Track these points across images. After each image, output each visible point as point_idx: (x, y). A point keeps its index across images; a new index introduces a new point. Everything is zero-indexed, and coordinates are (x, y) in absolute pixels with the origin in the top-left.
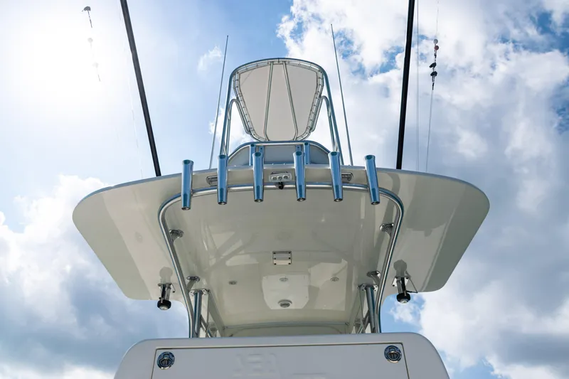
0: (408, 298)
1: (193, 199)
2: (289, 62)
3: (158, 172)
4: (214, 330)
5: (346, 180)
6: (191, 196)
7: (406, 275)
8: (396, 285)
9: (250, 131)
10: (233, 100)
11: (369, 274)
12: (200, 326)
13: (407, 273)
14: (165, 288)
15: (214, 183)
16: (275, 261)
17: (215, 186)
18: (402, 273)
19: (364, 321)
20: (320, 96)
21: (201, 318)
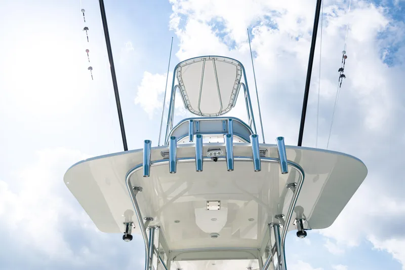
0: (305, 234)
1: (151, 168)
2: (217, 59)
3: (126, 148)
4: (162, 253)
5: (262, 154)
6: (150, 166)
7: (303, 217)
8: (296, 224)
9: (188, 107)
10: (176, 86)
11: (276, 217)
12: (153, 252)
13: (304, 215)
14: (128, 225)
15: (166, 156)
16: (208, 208)
17: (167, 159)
18: (301, 216)
19: (272, 250)
20: (239, 83)
21: (153, 247)
